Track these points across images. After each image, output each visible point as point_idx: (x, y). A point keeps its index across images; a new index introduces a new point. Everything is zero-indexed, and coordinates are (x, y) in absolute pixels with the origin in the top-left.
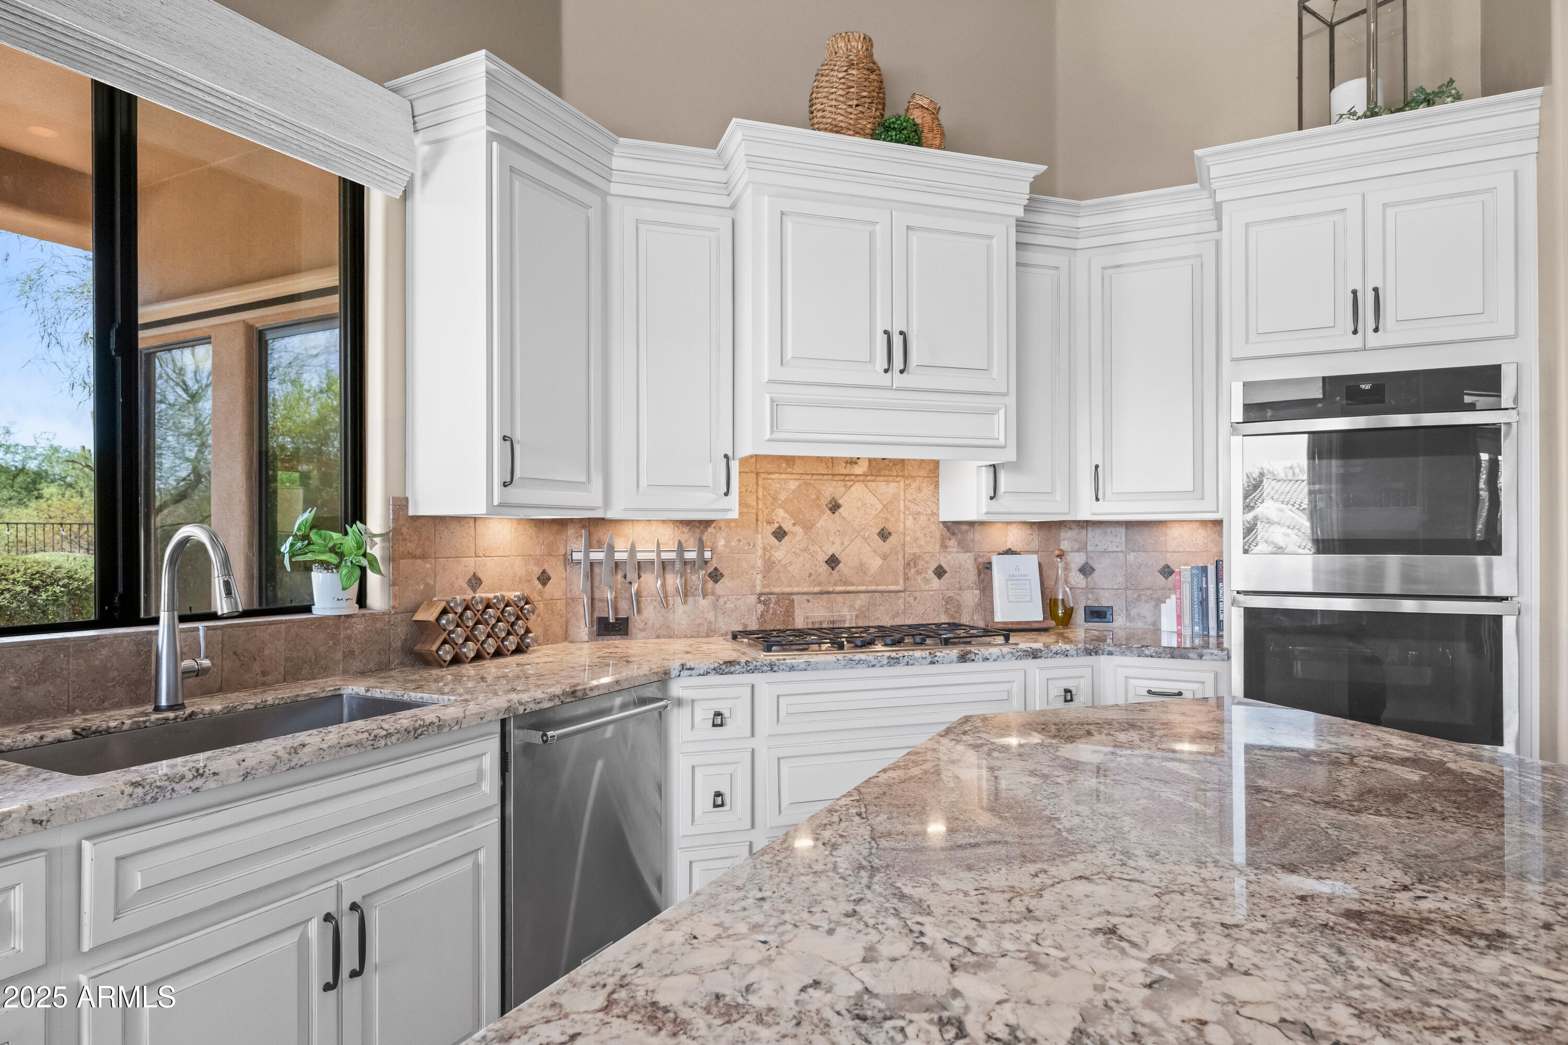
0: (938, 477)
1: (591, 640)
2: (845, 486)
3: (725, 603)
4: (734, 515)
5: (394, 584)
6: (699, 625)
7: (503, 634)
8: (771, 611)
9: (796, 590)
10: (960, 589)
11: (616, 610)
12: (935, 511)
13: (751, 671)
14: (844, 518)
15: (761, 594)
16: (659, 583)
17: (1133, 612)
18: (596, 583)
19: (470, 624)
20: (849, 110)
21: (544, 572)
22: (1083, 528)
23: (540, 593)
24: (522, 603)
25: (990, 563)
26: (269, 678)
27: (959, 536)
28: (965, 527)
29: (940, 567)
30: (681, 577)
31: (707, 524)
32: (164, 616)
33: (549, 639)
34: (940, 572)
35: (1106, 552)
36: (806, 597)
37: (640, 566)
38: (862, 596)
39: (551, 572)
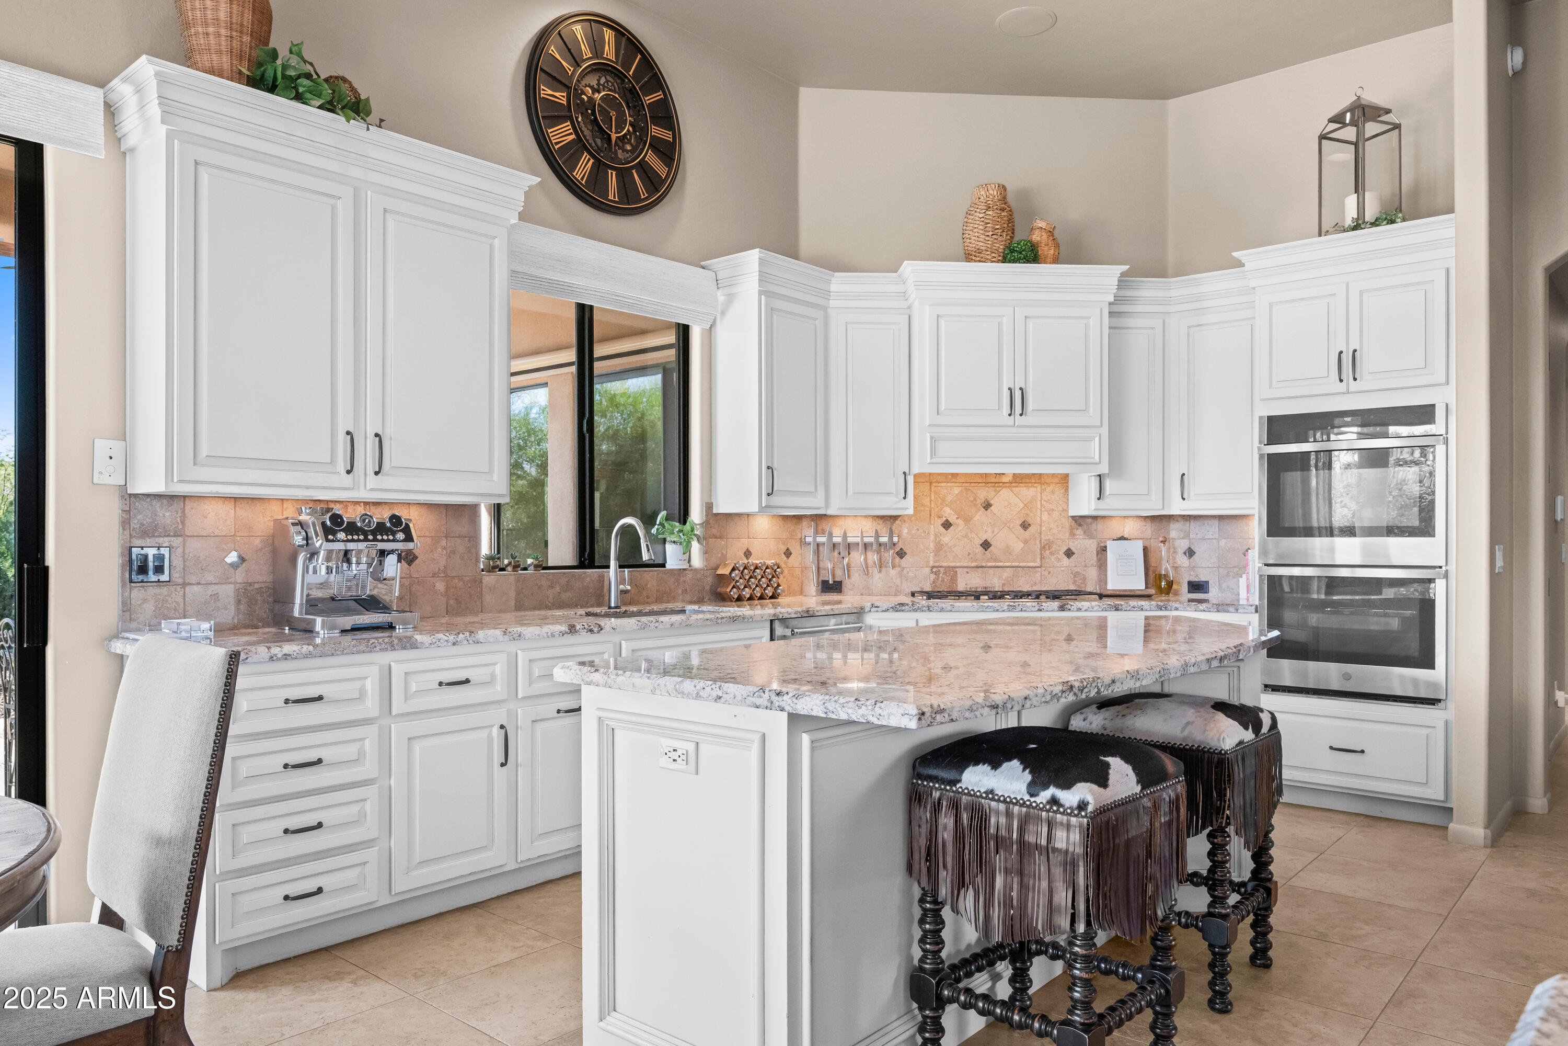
0: (1068, 483)
1: (817, 595)
2: (995, 491)
3: (908, 573)
4: (911, 511)
5: (706, 552)
6: (890, 587)
7: (765, 586)
8: (940, 579)
9: (958, 564)
10: (1086, 566)
11: (834, 576)
12: (1065, 508)
13: (915, 610)
14: (994, 514)
15: (933, 567)
16: (863, 558)
17: (1224, 585)
18: (821, 558)
19: (747, 577)
20: (987, 238)
21: (788, 549)
22: (1186, 520)
23: (786, 563)
24: (776, 567)
25: (1106, 547)
26: (649, 600)
27: (1085, 527)
28: (1089, 520)
29: (1069, 549)
30: (878, 553)
31: (894, 518)
32: (613, 563)
33: (791, 593)
34: (1069, 553)
35: (1204, 539)
36: (966, 570)
37: (849, 546)
38: (1008, 570)
39: (792, 550)
